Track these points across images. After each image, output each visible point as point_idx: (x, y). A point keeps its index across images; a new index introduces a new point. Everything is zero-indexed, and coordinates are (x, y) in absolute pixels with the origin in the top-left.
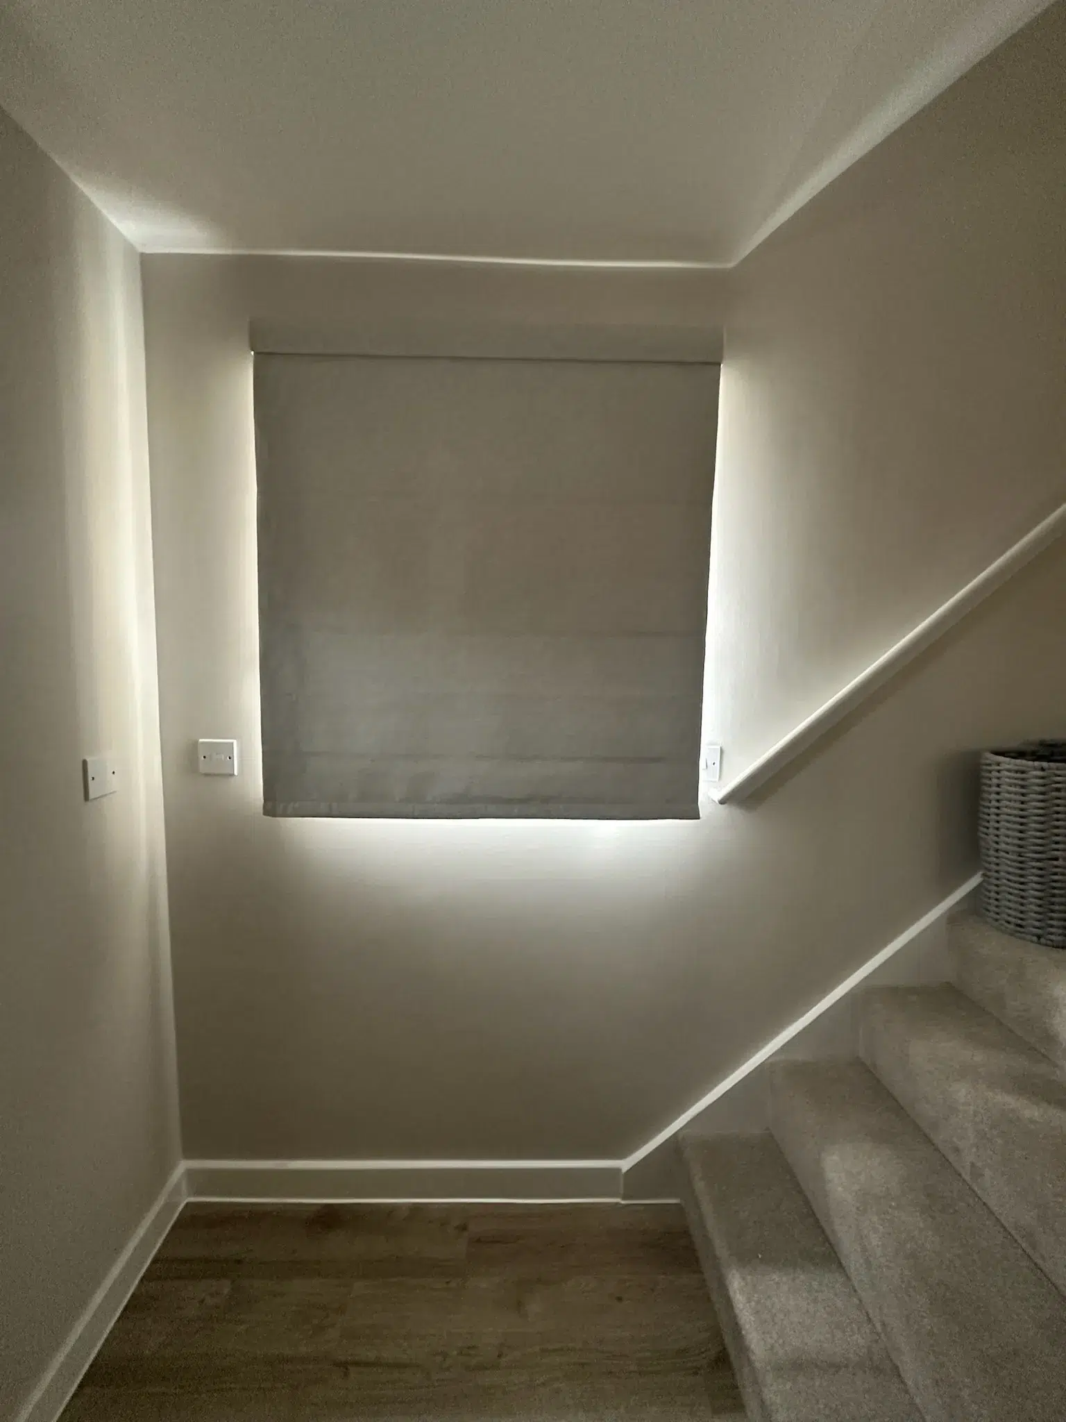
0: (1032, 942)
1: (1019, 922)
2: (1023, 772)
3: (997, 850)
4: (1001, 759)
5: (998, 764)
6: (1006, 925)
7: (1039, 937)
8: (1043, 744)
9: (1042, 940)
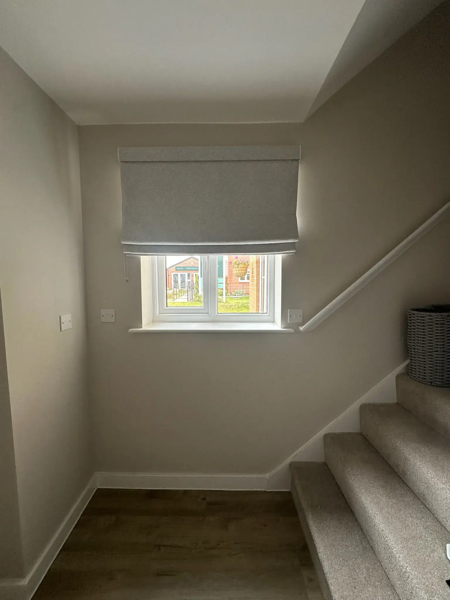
0: (429, 385)
1: (424, 377)
2: (423, 317)
3: (414, 349)
4: (414, 312)
5: (414, 314)
6: (419, 378)
7: (431, 383)
8: (433, 306)
9: (433, 384)
